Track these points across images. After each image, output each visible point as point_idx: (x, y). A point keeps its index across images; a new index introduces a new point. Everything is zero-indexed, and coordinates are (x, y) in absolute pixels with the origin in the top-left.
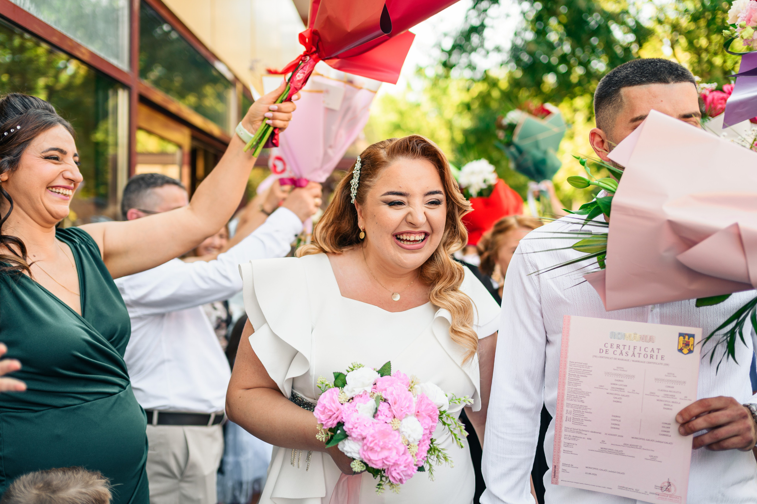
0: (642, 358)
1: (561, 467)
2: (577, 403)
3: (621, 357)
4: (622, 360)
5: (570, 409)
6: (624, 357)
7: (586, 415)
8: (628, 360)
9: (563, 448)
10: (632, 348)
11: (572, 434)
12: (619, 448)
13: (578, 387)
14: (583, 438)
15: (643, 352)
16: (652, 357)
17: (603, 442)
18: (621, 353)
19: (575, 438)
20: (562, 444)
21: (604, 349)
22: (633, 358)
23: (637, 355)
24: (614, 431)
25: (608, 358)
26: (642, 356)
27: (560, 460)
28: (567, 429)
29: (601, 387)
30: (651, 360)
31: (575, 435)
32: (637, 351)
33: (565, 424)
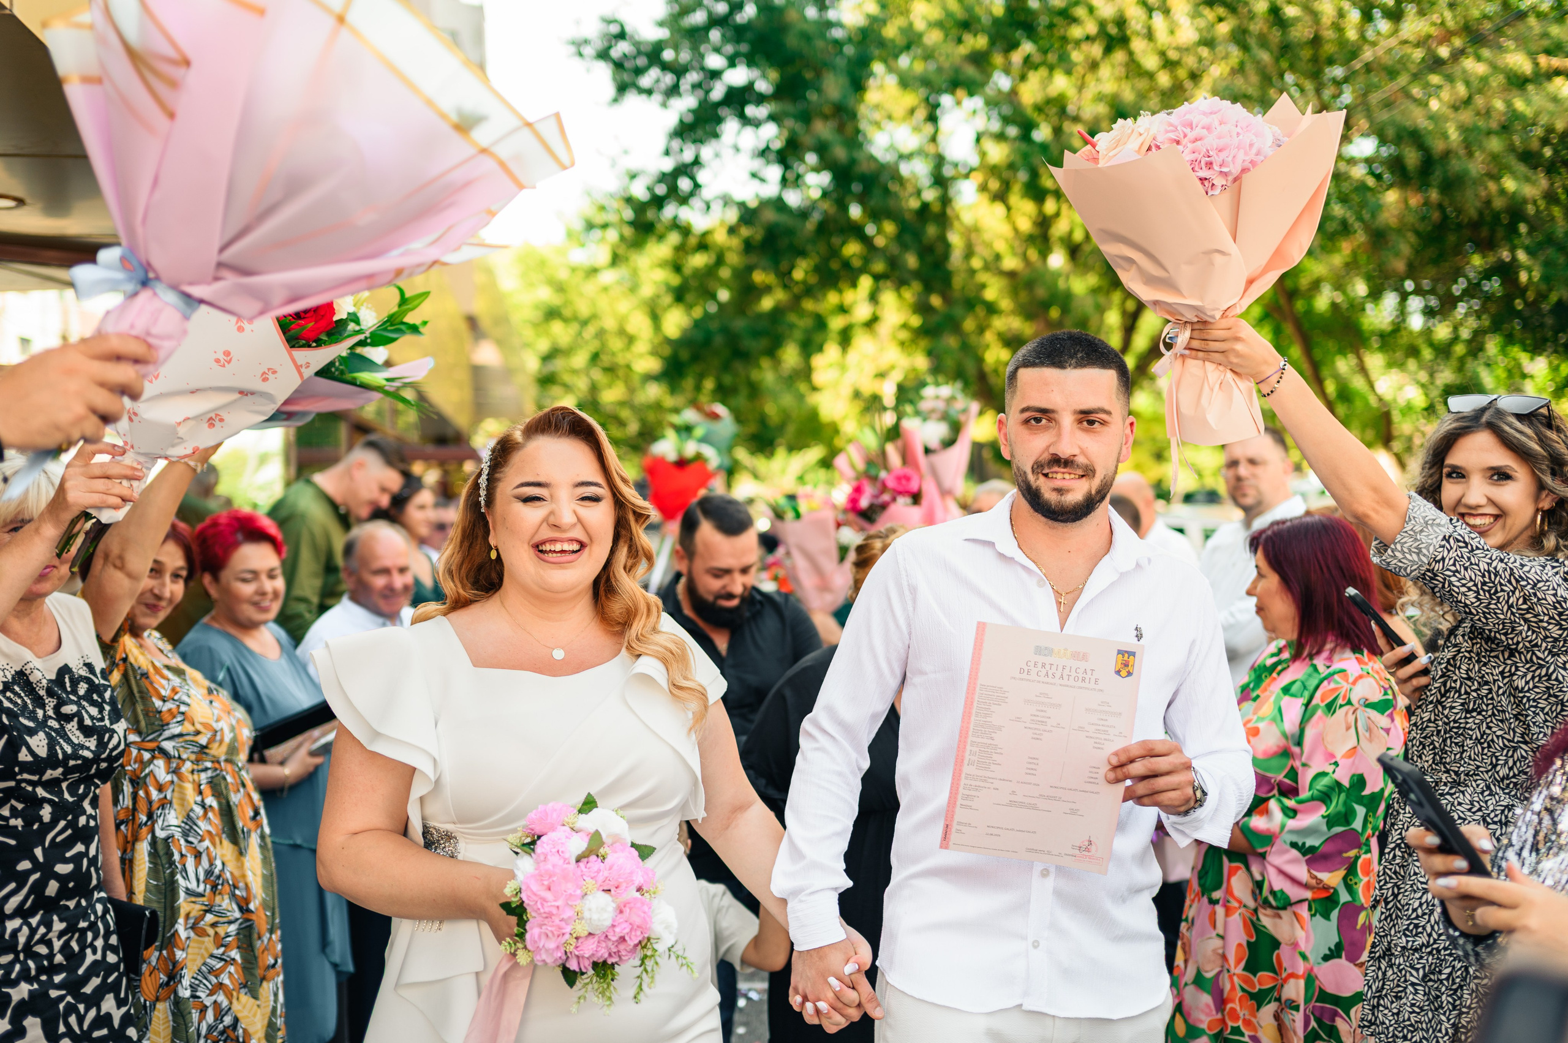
0: (1071, 682)
1: (955, 827)
2: (985, 741)
3: (1046, 679)
4: (1048, 683)
5: (974, 749)
6: (1050, 680)
7: (995, 756)
8: (1055, 684)
9: (959, 802)
10: (1060, 668)
11: (974, 783)
12: (1033, 801)
13: (988, 719)
14: (989, 788)
15: (1073, 674)
16: (1083, 680)
17: (1014, 792)
18: (1047, 675)
19: (977, 788)
20: (960, 797)
21: (1026, 669)
22: (1062, 682)
23: (1065, 677)
24: (1029, 779)
25: (1030, 681)
26: (1072, 678)
27: (955, 817)
28: (968, 776)
29: (1018, 719)
30: (1083, 685)
31: (978, 783)
32: (1066, 672)
33: (967, 769)
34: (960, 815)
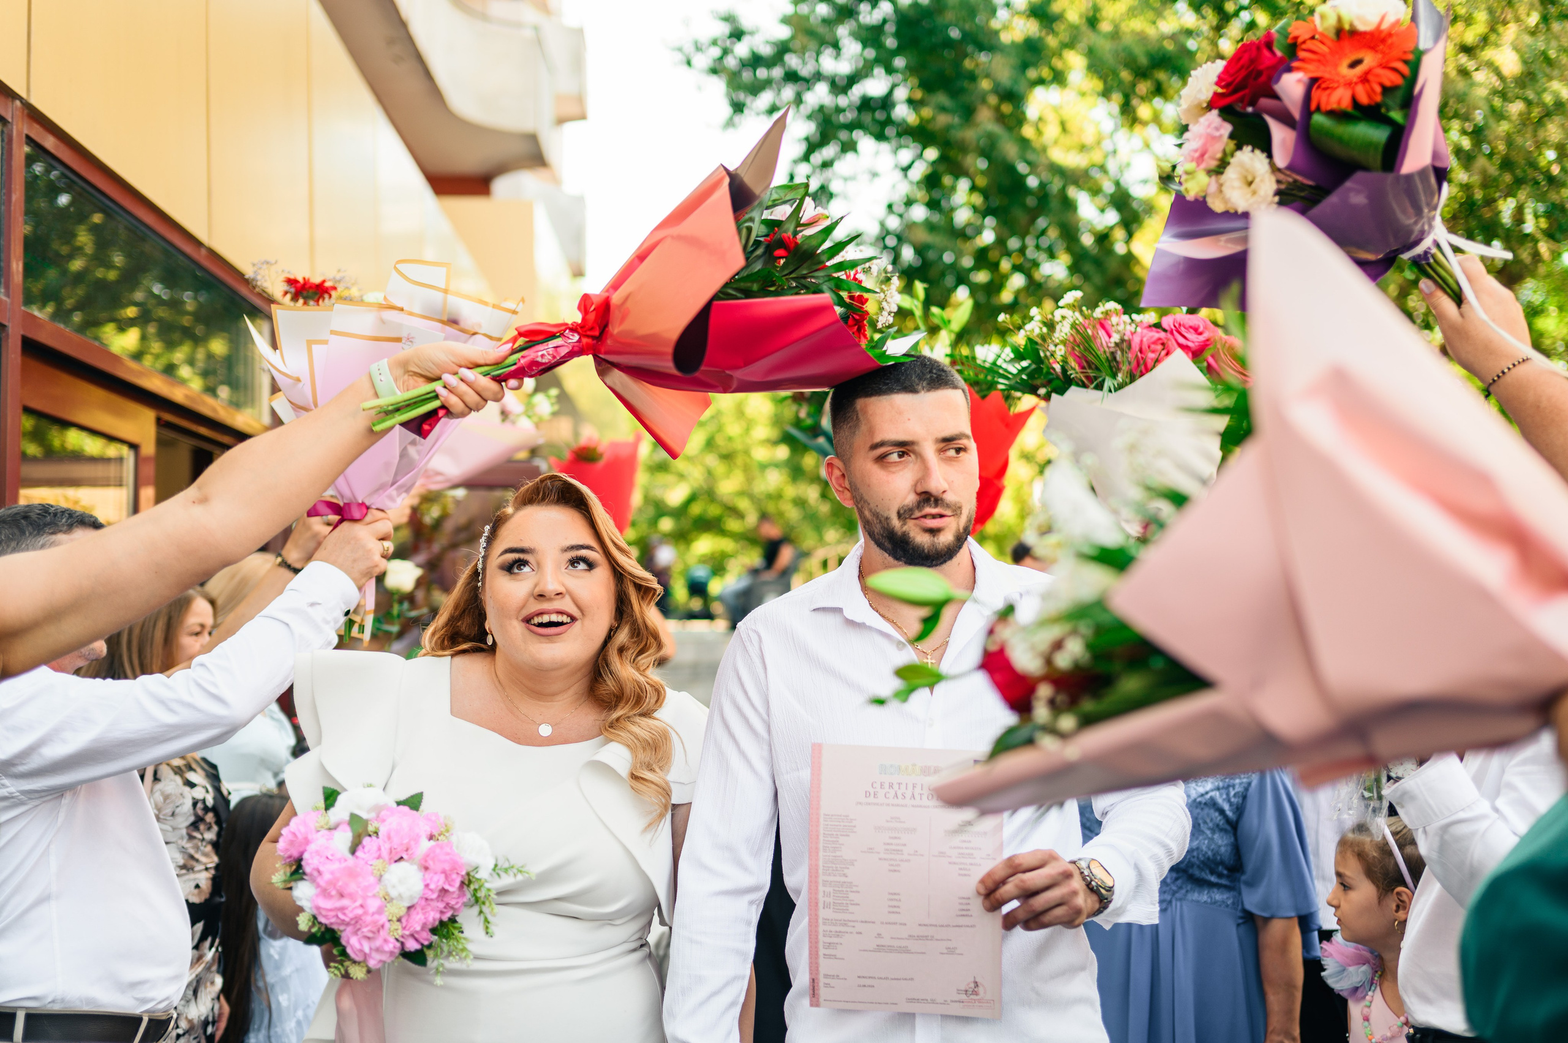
0: (925, 801)
1: (822, 981)
2: (838, 879)
3: (896, 801)
4: (898, 805)
5: (828, 889)
6: (900, 801)
7: (852, 896)
8: (906, 806)
9: (822, 951)
10: (910, 787)
11: (833, 928)
12: (903, 943)
13: (839, 854)
14: (851, 933)
17: (879, 936)
18: (896, 796)
19: (838, 934)
20: (821, 945)
21: (872, 791)
22: (914, 802)
23: (917, 797)
24: (893, 918)
25: (877, 804)
27: (820, 969)
28: (826, 921)
29: (870, 850)
31: (838, 928)
32: (918, 790)
33: (823, 913)
34: (825, 967)
